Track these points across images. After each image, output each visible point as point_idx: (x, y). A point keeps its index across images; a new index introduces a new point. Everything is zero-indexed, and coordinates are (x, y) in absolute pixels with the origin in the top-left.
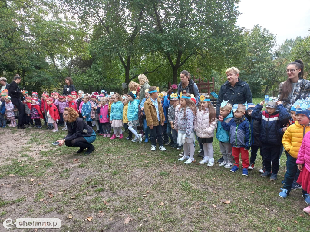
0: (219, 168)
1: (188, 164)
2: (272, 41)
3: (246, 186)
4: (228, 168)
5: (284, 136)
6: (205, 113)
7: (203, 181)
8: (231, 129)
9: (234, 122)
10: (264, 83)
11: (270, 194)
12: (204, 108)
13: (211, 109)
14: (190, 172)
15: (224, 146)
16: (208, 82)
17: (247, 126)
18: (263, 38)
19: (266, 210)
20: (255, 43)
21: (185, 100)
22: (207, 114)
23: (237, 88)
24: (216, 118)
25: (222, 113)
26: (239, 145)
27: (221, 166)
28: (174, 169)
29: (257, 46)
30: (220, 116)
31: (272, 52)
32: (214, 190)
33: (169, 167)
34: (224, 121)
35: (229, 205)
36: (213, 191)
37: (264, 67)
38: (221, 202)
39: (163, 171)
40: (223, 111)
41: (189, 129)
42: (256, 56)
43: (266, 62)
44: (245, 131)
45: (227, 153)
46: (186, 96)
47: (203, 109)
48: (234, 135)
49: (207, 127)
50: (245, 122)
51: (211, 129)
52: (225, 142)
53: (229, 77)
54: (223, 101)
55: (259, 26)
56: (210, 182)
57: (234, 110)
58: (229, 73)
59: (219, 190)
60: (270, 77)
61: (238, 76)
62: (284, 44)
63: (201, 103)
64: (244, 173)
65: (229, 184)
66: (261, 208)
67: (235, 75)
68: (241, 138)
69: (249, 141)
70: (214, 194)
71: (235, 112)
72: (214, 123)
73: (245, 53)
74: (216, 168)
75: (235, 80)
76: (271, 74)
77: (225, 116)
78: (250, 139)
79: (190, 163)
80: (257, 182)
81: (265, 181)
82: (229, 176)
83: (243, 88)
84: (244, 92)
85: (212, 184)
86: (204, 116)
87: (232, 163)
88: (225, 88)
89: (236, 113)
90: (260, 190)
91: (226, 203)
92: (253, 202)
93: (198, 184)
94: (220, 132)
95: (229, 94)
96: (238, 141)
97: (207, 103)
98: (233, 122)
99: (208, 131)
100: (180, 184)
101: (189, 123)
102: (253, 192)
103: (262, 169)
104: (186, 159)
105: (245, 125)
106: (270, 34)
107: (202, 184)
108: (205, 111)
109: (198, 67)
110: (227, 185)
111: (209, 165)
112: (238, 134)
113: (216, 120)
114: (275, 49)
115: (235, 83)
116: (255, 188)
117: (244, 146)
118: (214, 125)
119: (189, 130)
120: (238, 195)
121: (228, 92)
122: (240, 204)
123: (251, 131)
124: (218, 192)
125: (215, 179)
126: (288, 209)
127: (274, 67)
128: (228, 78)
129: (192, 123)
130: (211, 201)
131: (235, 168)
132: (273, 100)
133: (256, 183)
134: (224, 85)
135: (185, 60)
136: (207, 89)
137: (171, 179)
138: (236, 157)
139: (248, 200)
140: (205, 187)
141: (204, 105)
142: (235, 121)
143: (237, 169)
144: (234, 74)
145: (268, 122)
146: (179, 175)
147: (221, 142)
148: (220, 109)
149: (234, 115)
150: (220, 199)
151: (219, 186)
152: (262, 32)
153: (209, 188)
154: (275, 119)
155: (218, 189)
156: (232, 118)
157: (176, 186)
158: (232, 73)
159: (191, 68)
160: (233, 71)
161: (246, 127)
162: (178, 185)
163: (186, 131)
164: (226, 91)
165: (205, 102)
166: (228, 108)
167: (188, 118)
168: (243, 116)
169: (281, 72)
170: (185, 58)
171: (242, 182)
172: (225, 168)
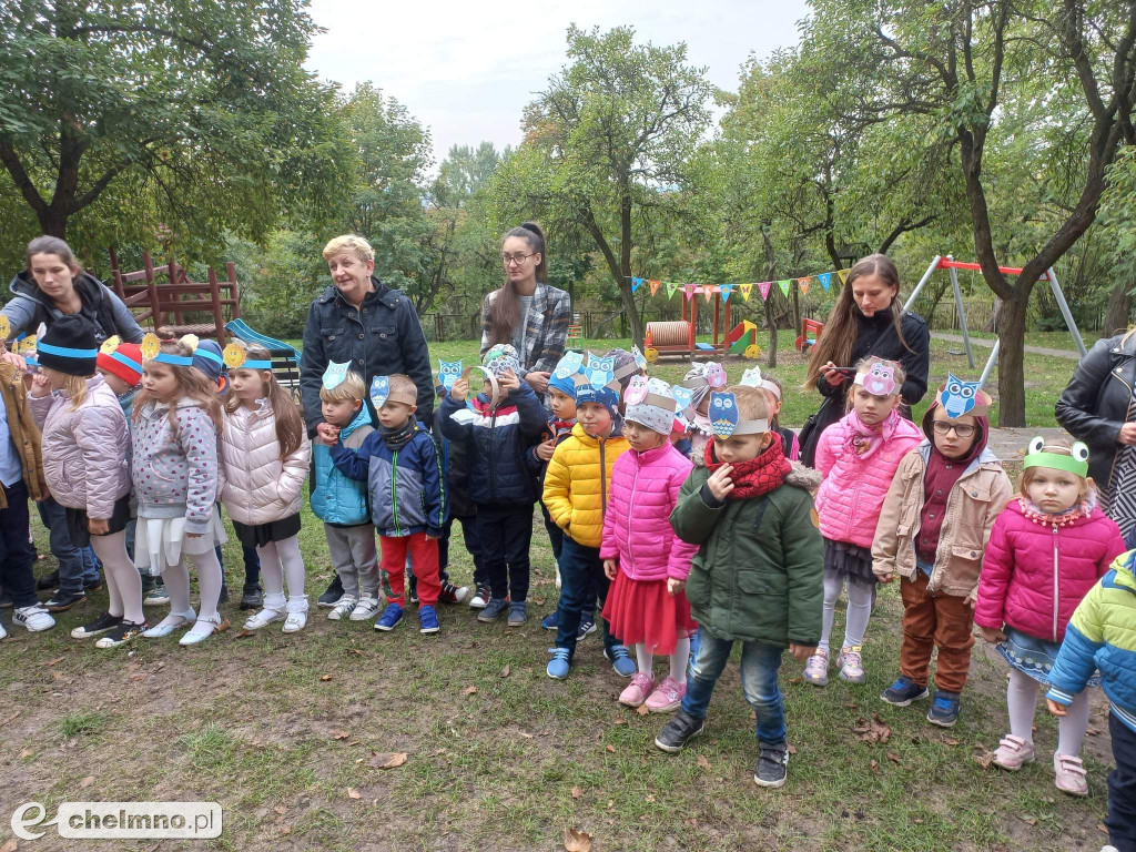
0: (330, 629)
1: (200, 645)
2: (419, 145)
3: (443, 674)
4: (365, 621)
5: (548, 478)
6: (253, 420)
7: (283, 704)
8: (372, 469)
9: (381, 445)
10: (409, 286)
11: (522, 677)
12: (245, 397)
13: (279, 405)
14: (213, 679)
15: (345, 539)
16: (211, 279)
17: (427, 451)
18: (391, 130)
19: (522, 743)
20: (367, 146)
21: (175, 369)
22: (264, 422)
23: (373, 313)
24: (305, 435)
25: (330, 411)
26: (406, 525)
27: (338, 618)
28: (135, 684)
29: (375, 156)
30: (322, 426)
31: (424, 183)
32: (333, 727)
33: (104, 682)
34: (341, 444)
35: (403, 769)
36: (332, 731)
37: (406, 235)
38: (372, 768)
39: (76, 715)
40: (337, 403)
41: (203, 495)
42: (374, 195)
43: (408, 215)
44: (423, 472)
45: (358, 563)
46: (178, 352)
47: (242, 403)
48: (387, 491)
49: (271, 476)
50: (419, 440)
51: (290, 481)
52: (352, 520)
53: (340, 271)
54: (326, 365)
55: (375, 86)
56: (312, 700)
57: (378, 401)
58: (340, 256)
59: (355, 722)
60: (426, 269)
61: (372, 268)
62: (448, 159)
63: (232, 377)
64: (427, 623)
65: (386, 683)
66: (511, 737)
67: (362, 266)
68: (410, 499)
69: (438, 504)
70: (340, 744)
71: (382, 409)
72: (300, 455)
73: (347, 178)
74: (321, 634)
75: (362, 286)
76: (428, 259)
77: (343, 424)
78: (442, 498)
79: (206, 640)
80: (474, 645)
81: (497, 635)
82: (378, 651)
83: (396, 314)
84: (399, 329)
85: (323, 702)
86: (254, 432)
87: (375, 595)
88: (327, 312)
89: (384, 412)
90: (489, 672)
91: (394, 765)
92: (481, 725)
93: (265, 720)
94: (328, 485)
95: (348, 338)
96: (403, 511)
97: (255, 376)
98: (378, 443)
99: (280, 489)
100: (184, 748)
101: (201, 468)
102: (472, 689)
103: (477, 595)
104: (187, 626)
105: (420, 451)
106: (413, 121)
107: (281, 719)
108: (257, 412)
109: (163, 219)
110: (378, 692)
111: (289, 627)
112: (401, 485)
113: (306, 442)
114: (429, 174)
115: (363, 294)
116: (474, 673)
117: (424, 528)
118: (300, 465)
119: (203, 499)
120: (425, 720)
121: (340, 331)
122: (442, 750)
123: (443, 469)
124: (353, 728)
125: (329, 680)
126: (580, 712)
127: (435, 233)
128: (337, 277)
129: (212, 466)
130: (336, 779)
131: (392, 615)
132: (506, 354)
133: (472, 651)
134: (323, 304)
135: (102, 184)
136: (212, 306)
137: (129, 738)
138: (394, 571)
139: (463, 724)
140: (295, 729)
141: (245, 384)
142: (384, 439)
143: (399, 615)
144: (358, 262)
145: (492, 430)
146: (168, 707)
147: (337, 526)
148: (322, 396)
149: (381, 418)
150: (369, 755)
151: (352, 702)
152: (386, 108)
153: (316, 726)
154: (512, 418)
155: (351, 717)
156: (370, 430)
157: (162, 762)
158: (350, 258)
159: (129, 221)
160: (352, 249)
161: (425, 456)
162: (173, 755)
163: (189, 505)
164: (335, 327)
165: (248, 372)
166: (351, 393)
167: (194, 448)
168: (410, 417)
169: (456, 253)
170: (98, 176)
171: (426, 662)
172: (354, 622)
